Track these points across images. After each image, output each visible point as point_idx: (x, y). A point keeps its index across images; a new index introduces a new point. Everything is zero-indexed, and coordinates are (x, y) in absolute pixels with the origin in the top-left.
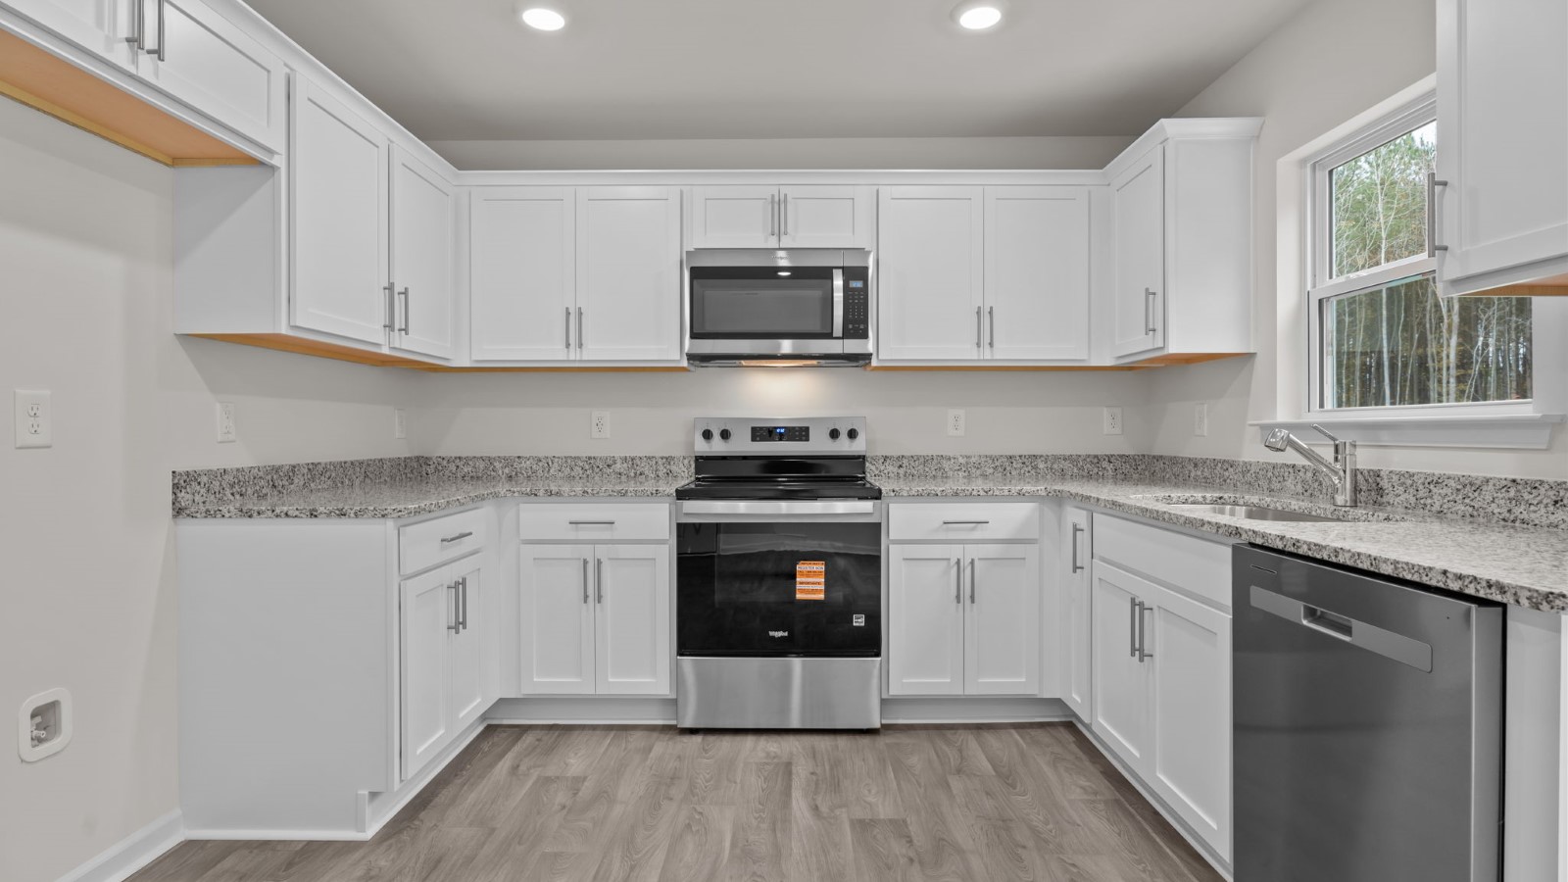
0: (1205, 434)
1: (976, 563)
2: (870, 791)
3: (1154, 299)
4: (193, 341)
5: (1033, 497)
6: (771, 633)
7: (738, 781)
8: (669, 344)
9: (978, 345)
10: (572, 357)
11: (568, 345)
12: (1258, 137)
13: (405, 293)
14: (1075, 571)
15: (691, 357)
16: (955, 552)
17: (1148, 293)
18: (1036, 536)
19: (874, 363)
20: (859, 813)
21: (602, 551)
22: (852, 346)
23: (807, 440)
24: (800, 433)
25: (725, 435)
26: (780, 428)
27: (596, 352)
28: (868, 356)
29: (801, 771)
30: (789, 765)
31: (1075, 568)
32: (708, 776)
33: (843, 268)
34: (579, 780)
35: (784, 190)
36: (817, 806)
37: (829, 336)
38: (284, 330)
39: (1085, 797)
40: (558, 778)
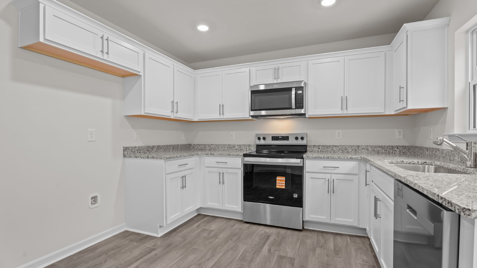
0: (432, 139)
1: (335, 180)
2: (289, 248)
3: (404, 90)
4: (128, 117)
5: (356, 159)
6: (269, 197)
7: (252, 238)
8: (246, 113)
9: (342, 109)
10: (221, 118)
11: (220, 114)
12: (449, 24)
13: (177, 103)
14: (366, 186)
15: (252, 116)
16: (328, 176)
17: (400, 88)
18: (357, 173)
19: (307, 116)
20: (282, 254)
21: (224, 171)
22: (298, 111)
23: (288, 140)
24: (286, 138)
25: (264, 139)
26: (280, 136)
27: (228, 115)
28: (304, 114)
29: (271, 239)
30: (269, 236)
31: (366, 185)
32: (245, 236)
33: (295, 87)
34: (212, 231)
35: (278, 65)
36: (270, 249)
37: (291, 108)
38: (143, 114)
39: (363, 263)
40: (207, 230)
